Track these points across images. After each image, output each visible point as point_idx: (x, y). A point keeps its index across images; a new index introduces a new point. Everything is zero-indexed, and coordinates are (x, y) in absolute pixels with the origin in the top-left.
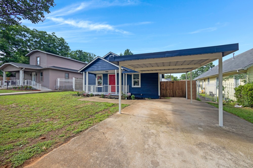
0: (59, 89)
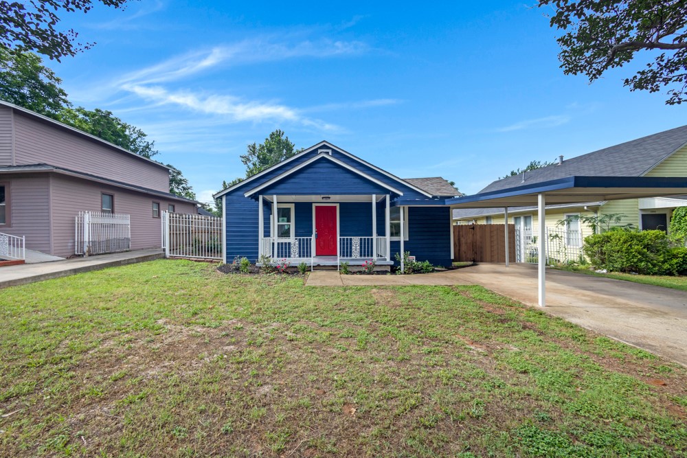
0: (89, 251)
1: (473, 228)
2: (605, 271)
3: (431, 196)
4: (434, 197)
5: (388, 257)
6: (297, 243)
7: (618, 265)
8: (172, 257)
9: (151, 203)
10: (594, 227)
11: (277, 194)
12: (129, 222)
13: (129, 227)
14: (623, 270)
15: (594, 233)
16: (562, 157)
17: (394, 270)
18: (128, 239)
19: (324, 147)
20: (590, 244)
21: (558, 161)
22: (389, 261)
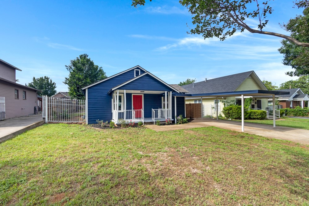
1: (190, 105)
2: (230, 119)
3: (179, 92)
4: (180, 93)
5: (171, 118)
6: (135, 112)
7: (234, 117)
8: (50, 122)
9: (14, 90)
10: (225, 104)
11: (126, 89)
12: (4, 102)
13: (4, 104)
14: (236, 119)
15: (225, 107)
16: (206, 79)
17: (173, 123)
18: (4, 112)
19: (138, 68)
20: (225, 111)
21: (205, 80)
22: (171, 119)
